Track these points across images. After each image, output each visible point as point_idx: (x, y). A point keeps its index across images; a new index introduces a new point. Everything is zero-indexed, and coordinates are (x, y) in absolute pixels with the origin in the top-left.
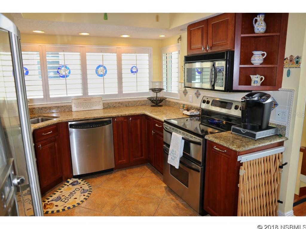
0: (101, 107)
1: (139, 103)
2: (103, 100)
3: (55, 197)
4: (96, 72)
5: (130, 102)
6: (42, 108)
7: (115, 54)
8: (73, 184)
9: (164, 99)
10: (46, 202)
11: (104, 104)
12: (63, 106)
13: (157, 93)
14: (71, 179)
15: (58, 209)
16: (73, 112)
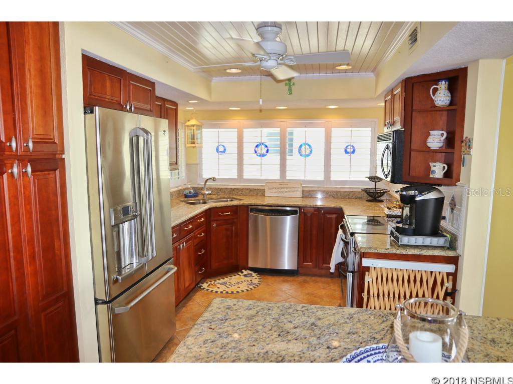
0: (299, 194)
1: (352, 194)
2: (303, 187)
3: (222, 281)
4: (299, 151)
5: (339, 192)
6: (233, 190)
7: (323, 129)
8: (246, 276)
9: (386, 192)
10: (212, 283)
11: (303, 191)
12: (255, 189)
13: (376, 182)
14: (246, 270)
15: (217, 290)
16: (266, 197)
